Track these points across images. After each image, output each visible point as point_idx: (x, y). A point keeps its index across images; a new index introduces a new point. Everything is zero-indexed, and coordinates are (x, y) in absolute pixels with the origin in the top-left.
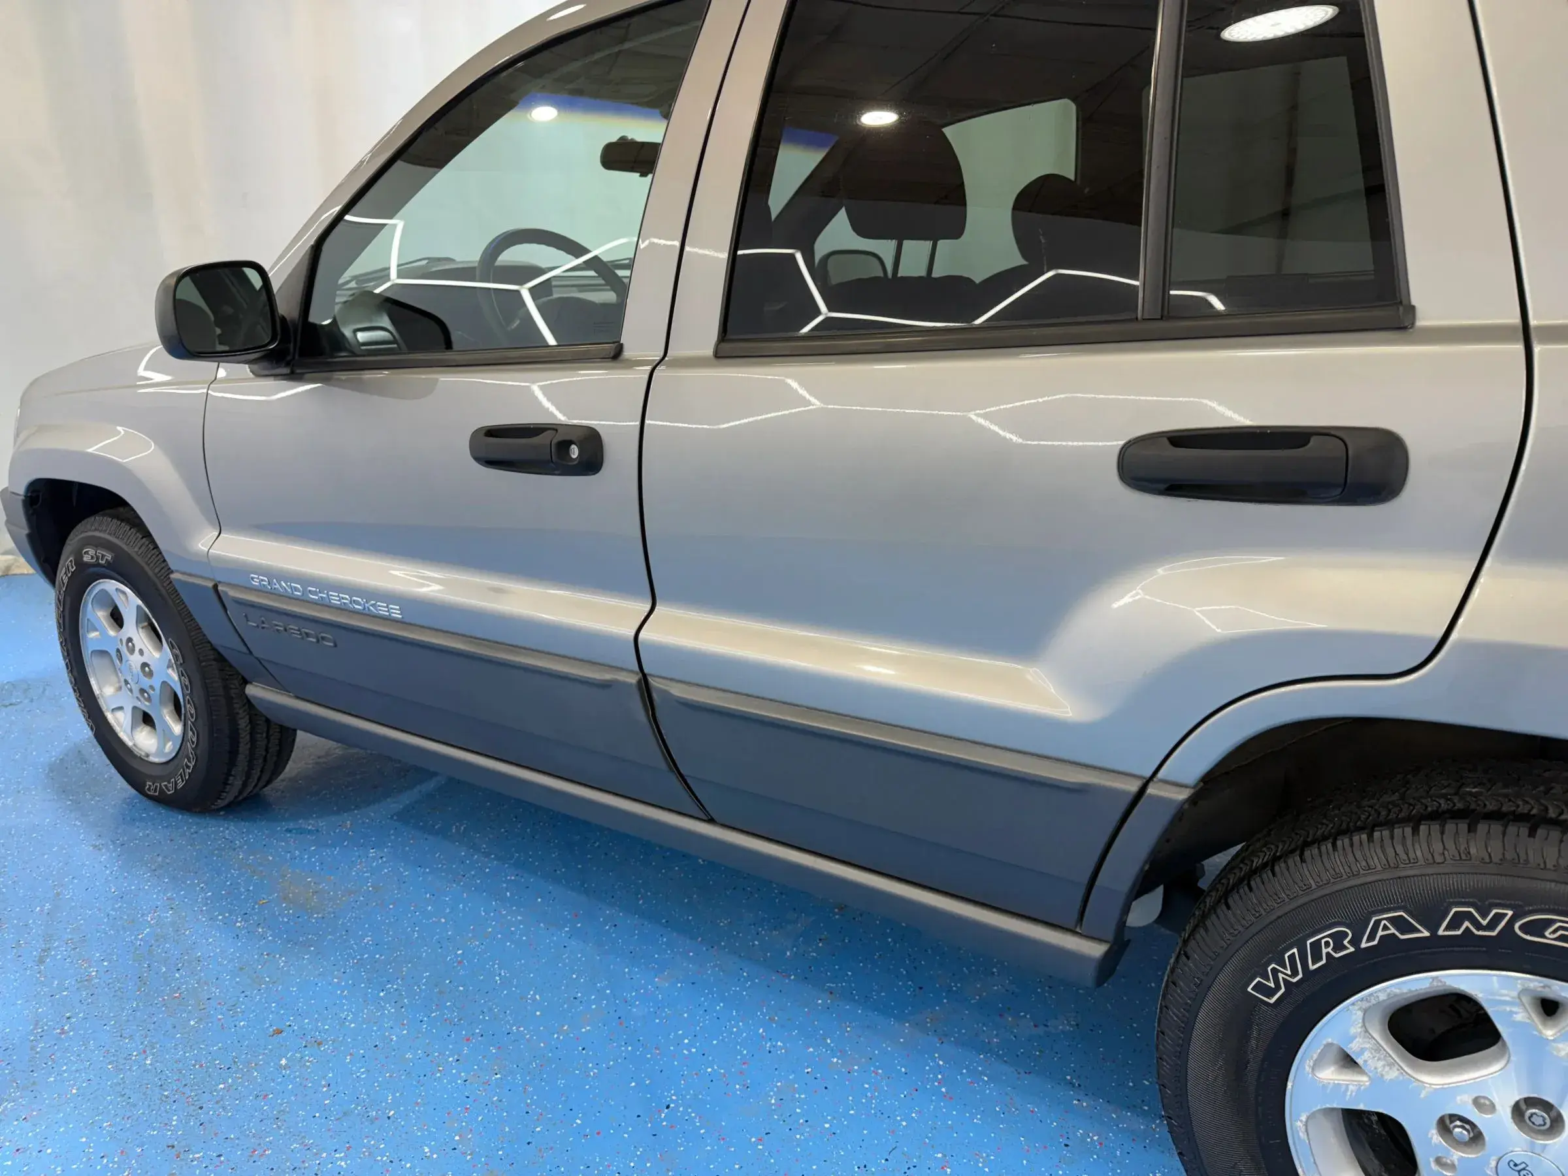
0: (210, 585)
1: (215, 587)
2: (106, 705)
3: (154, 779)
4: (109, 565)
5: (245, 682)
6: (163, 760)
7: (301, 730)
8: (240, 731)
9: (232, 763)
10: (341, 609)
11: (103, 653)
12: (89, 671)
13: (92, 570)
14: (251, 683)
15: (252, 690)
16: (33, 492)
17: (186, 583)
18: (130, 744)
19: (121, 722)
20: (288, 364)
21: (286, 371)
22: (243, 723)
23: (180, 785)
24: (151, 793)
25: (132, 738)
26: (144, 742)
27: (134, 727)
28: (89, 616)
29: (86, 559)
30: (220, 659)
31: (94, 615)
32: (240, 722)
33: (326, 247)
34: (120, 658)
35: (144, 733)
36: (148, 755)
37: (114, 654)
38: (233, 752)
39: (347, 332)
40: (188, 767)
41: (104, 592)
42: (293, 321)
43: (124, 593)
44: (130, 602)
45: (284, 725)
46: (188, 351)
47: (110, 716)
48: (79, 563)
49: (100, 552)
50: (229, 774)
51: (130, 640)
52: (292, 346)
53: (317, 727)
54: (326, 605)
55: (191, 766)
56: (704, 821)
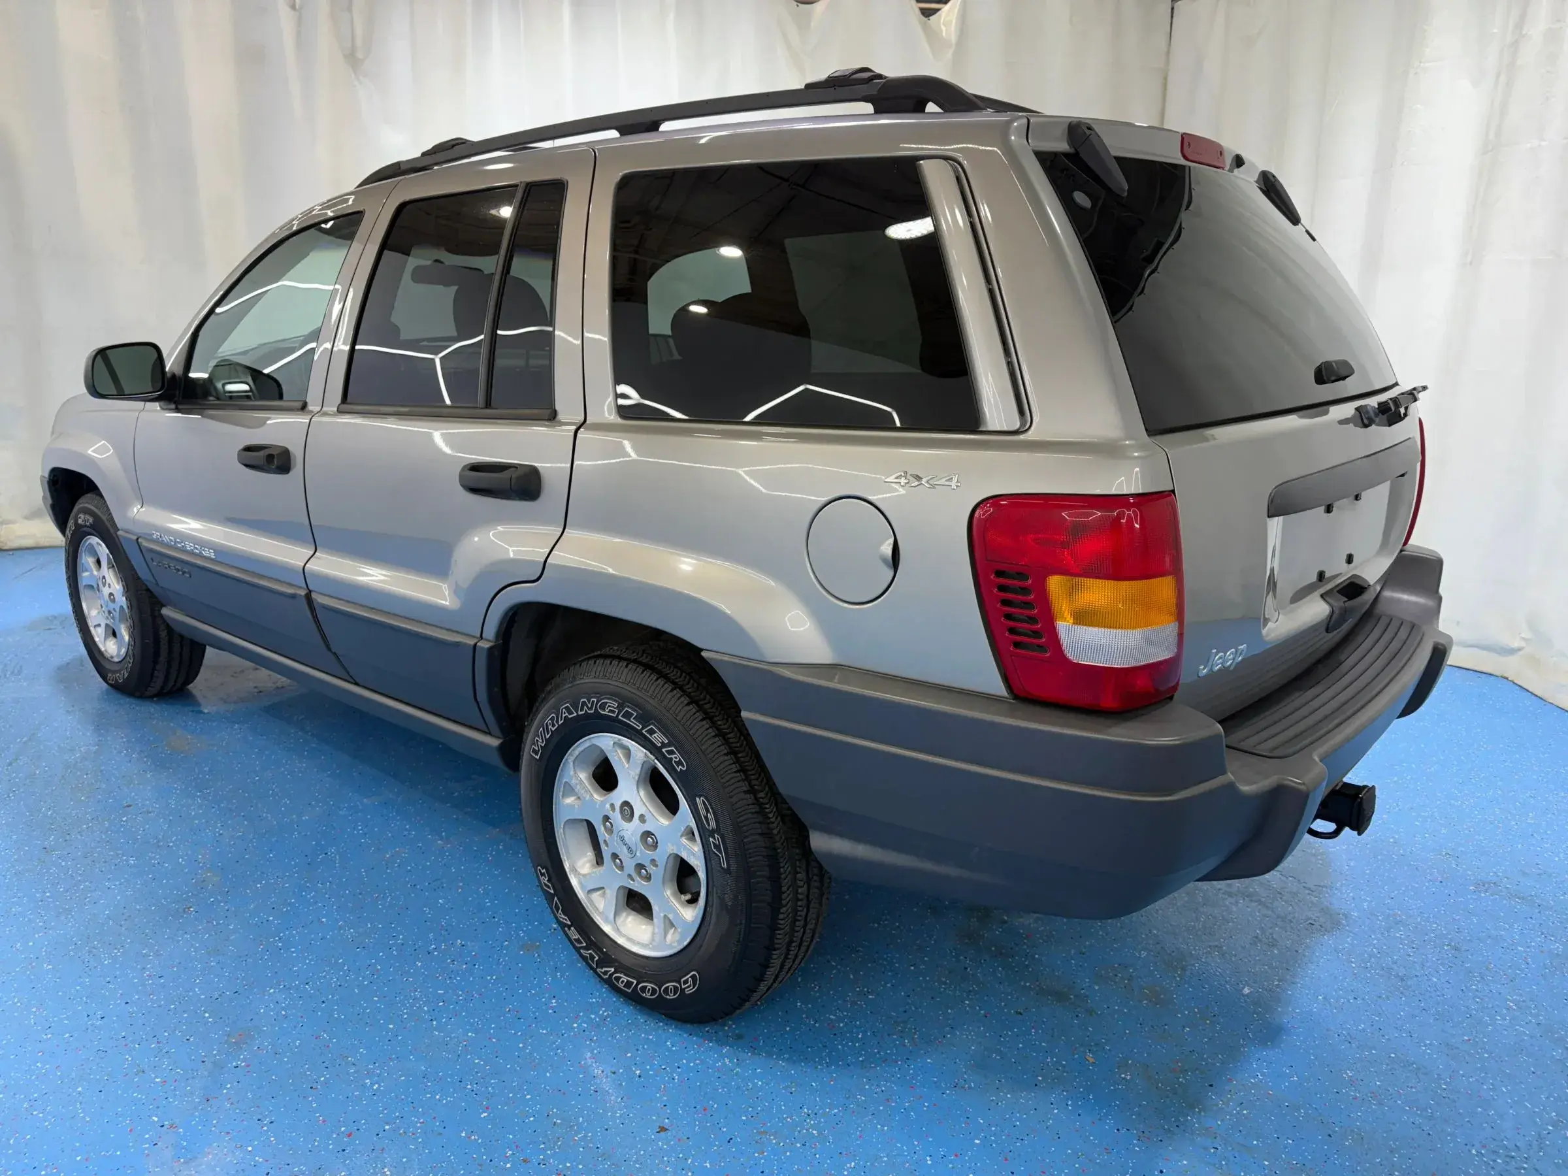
0: (135, 538)
1: (137, 539)
2: (91, 623)
3: (114, 672)
4: (92, 526)
5: (163, 605)
6: (120, 660)
7: (209, 645)
8: (161, 640)
9: (155, 662)
10: (191, 553)
11: (91, 587)
12: (82, 597)
13: (85, 529)
14: (165, 606)
15: (166, 611)
16: (54, 476)
17: (125, 538)
18: (103, 649)
19: (98, 635)
20: (175, 403)
21: (173, 406)
22: (163, 634)
23: (126, 676)
24: (110, 682)
25: (105, 646)
26: (111, 648)
27: (105, 639)
28: (83, 561)
29: (80, 521)
30: (148, 590)
31: (87, 560)
32: (161, 633)
33: (201, 333)
34: (99, 590)
35: (112, 642)
36: (112, 657)
37: (95, 586)
38: (157, 654)
39: (219, 385)
40: (129, 662)
41: (91, 546)
42: (179, 377)
43: (101, 545)
44: (103, 551)
45: (195, 640)
46: (98, 393)
47: (92, 629)
48: (76, 524)
49: (87, 517)
50: (154, 669)
51: (104, 577)
52: (178, 393)
53: (221, 645)
54: (183, 550)
55: (131, 661)
56: (352, 683)
